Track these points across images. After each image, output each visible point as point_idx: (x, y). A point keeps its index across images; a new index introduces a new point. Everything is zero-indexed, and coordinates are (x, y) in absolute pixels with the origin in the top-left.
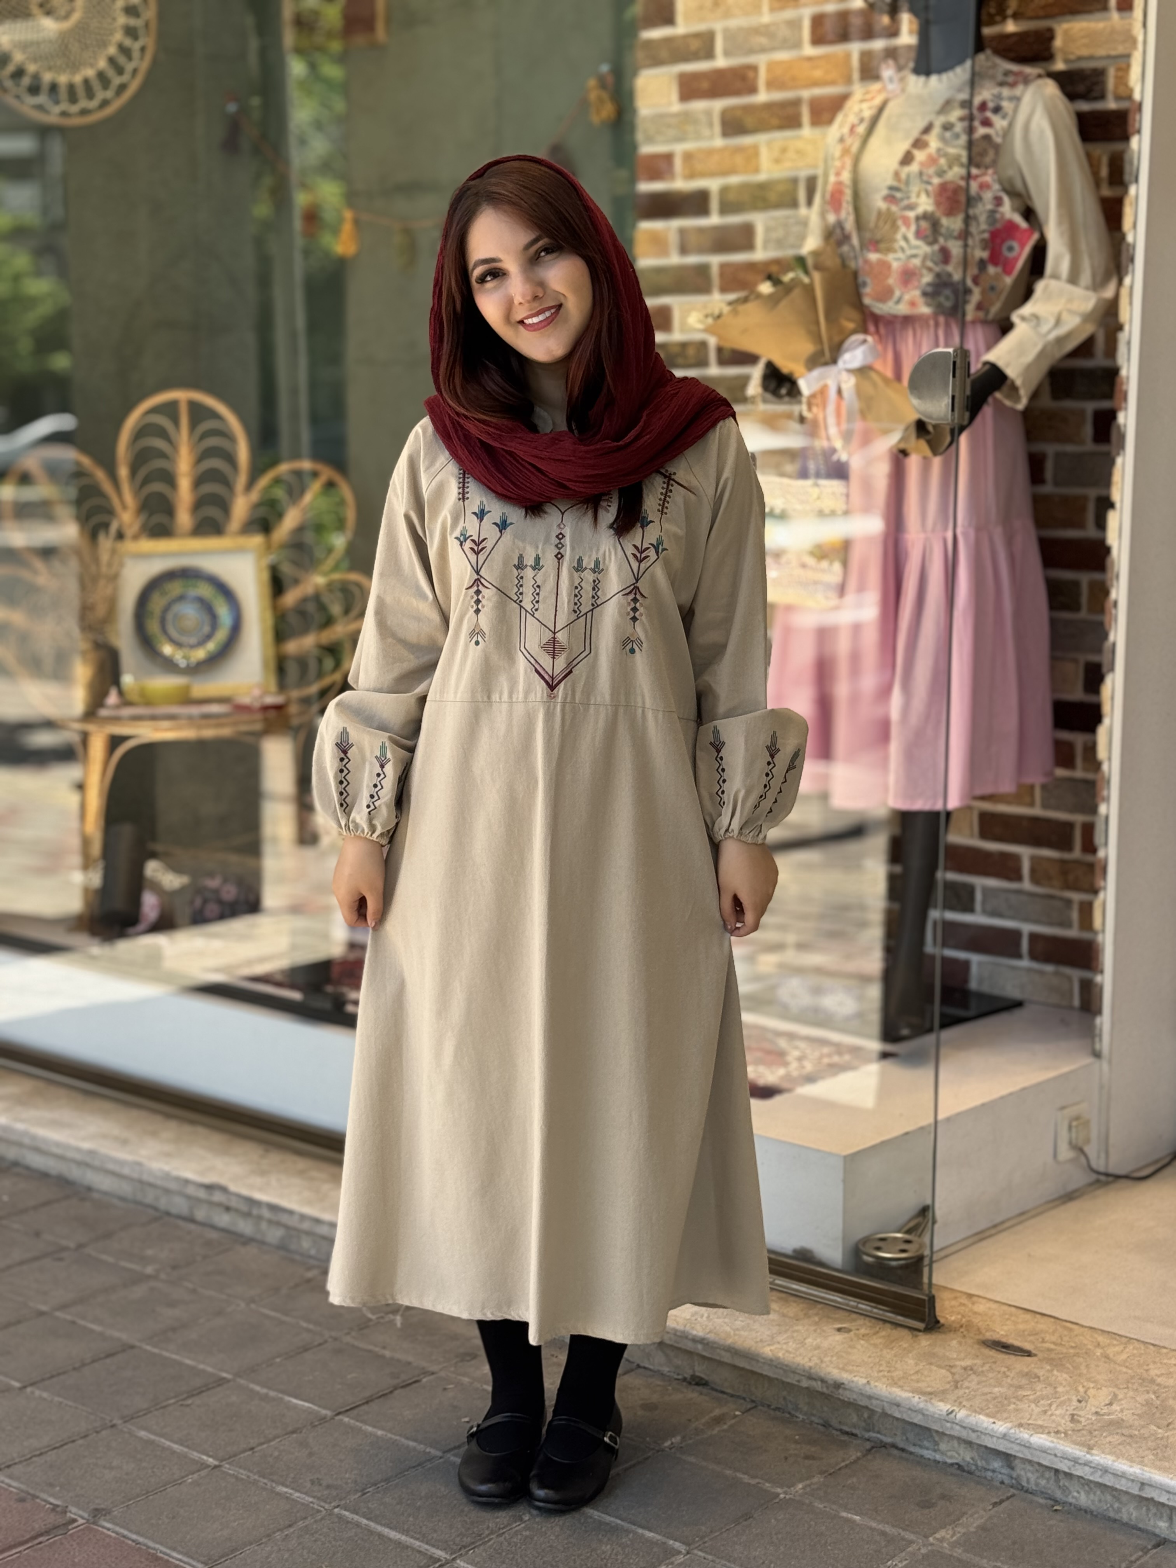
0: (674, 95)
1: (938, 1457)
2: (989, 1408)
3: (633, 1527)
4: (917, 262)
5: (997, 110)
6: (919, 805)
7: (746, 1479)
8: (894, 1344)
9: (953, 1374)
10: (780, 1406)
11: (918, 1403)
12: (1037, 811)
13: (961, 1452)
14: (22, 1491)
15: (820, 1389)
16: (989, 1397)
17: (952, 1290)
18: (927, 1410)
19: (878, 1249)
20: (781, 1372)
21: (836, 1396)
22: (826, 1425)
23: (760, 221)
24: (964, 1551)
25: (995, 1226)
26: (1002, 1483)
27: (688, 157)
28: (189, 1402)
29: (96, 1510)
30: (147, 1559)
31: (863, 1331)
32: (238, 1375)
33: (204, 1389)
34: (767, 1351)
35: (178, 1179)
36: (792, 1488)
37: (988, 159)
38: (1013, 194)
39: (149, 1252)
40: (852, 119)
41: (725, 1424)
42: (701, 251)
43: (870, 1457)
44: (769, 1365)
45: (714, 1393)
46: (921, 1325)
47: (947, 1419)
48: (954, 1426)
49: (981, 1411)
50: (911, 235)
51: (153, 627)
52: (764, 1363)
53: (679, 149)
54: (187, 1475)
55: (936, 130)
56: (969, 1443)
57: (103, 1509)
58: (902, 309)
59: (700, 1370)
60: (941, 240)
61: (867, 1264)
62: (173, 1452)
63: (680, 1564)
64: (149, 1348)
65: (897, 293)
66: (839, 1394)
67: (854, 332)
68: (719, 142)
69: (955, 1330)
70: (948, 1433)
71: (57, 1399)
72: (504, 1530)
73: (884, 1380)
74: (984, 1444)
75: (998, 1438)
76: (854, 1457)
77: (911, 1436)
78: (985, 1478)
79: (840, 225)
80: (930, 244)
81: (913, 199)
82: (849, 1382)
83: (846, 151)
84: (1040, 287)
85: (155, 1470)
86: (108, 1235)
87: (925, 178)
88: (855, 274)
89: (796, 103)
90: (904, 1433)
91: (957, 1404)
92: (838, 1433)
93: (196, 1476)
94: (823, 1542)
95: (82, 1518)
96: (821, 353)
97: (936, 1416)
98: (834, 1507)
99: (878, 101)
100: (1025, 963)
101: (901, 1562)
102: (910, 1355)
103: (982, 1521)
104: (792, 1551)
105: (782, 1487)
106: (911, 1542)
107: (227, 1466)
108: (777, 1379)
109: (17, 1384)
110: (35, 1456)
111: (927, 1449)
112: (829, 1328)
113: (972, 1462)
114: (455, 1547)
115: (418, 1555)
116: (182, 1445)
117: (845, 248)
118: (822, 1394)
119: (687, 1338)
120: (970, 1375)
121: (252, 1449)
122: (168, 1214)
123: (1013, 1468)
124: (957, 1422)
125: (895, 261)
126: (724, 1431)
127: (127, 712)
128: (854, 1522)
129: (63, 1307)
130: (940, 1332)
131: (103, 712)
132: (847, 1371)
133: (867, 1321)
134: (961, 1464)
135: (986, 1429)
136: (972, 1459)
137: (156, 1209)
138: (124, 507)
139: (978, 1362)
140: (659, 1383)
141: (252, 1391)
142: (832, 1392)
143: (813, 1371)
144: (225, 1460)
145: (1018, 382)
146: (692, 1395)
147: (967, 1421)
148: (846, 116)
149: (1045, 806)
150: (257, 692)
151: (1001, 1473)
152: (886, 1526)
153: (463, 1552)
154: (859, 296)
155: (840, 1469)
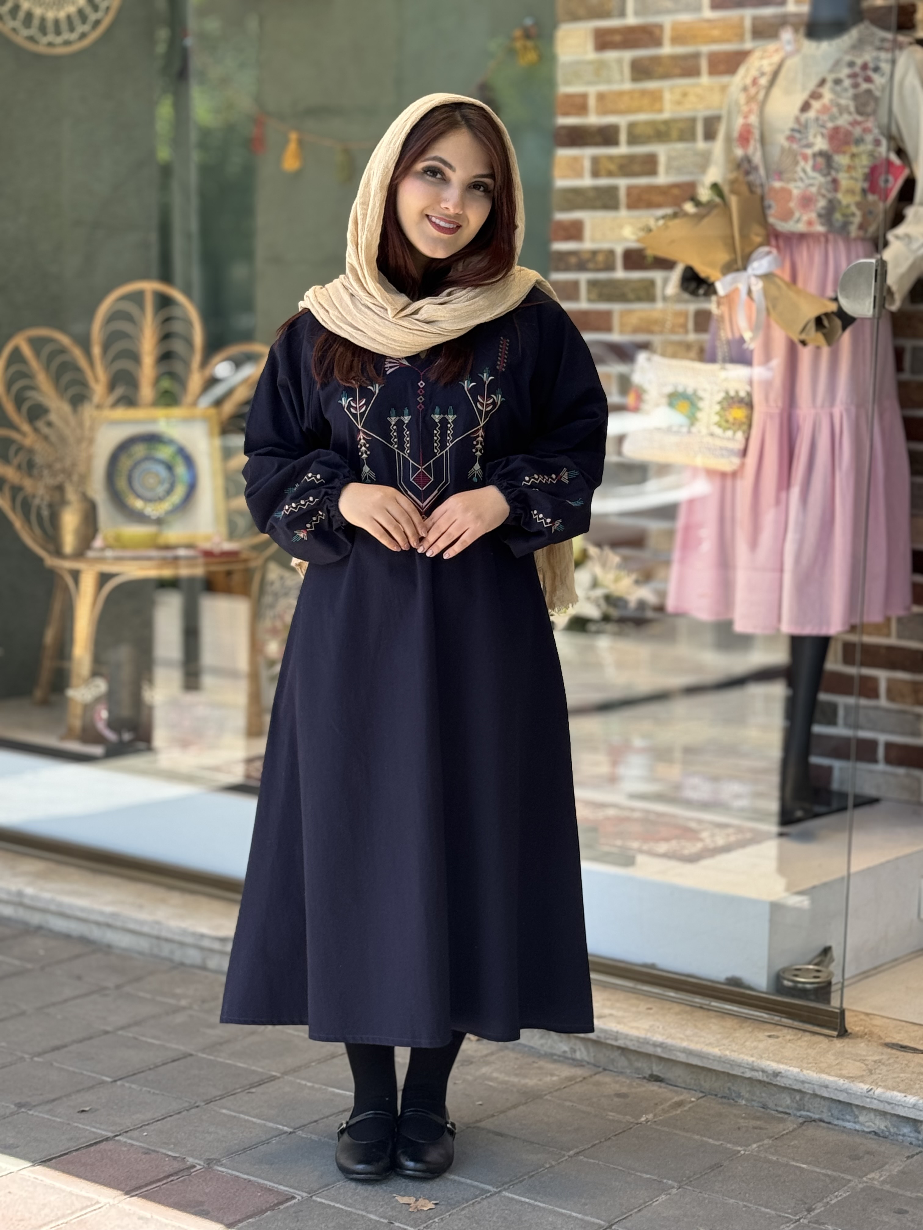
0: (590, 45)
1: (858, 1127)
2: (899, 1087)
3: (633, 1172)
4: (814, 190)
5: (876, 69)
6: (809, 630)
7: (711, 1141)
8: (815, 1046)
9: (867, 1065)
10: (725, 1095)
11: (843, 1084)
12: (893, 641)
13: (877, 1122)
14: (144, 1148)
15: (761, 1078)
16: (898, 1080)
17: (853, 1011)
18: (850, 1090)
19: (796, 976)
20: (729, 1066)
21: (774, 1083)
22: (764, 1107)
23: (662, 151)
24: (892, 1186)
25: (875, 968)
26: (911, 1143)
27: (601, 97)
28: (253, 1090)
29: (209, 1159)
30: (262, 1190)
31: (788, 1037)
32: (285, 1073)
33: (261, 1082)
34: (716, 1051)
35: (194, 934)
36: (749, 1147)
37: (869, 109)
38: (890, 138)
39: (178, 991)
40: (754, 73)
41: (685, 1106)
42: (610, 174)
43: (804, 1127)
44: (718, 1061)
45: (671, 1087)
46: (835, 1033)
47: (867, 1095)
48: (873, 1100)
49: (893, 1089)
50: (809, 168)
51: (122, 484)
52: (714, 1060)
53: (592, 91)
54: (271, 1138)
55: (829, 85)
56: (884, 1114)
57: (215, 1159)
58: (801, 227)
59: (657, 1070)
60: (833, 173)
61: (789, 988)
62: (254, 1123)
63: (676, 1194)
64: (204, 1056)
65: (797, 215)
66: (777, 1081)
67: (761, 245)
68: (628, 86)
69: (861, 1037)
70: (868, 1106)
71: (144, 1089)
72: (533, 1173)
73: (814, 1069)
74: (897, 1113)
75: (909, 1108)
76: (791, 1129)
77: (835, 1112)
78: (897, 1140)
79: (748, 159)
80: (825, 175)
81: (811, 139)
82: (785, 1071)
83: (751, 99)
84: (910, 212)
85: (245, 1134)
86: (138, 979)
87: (820, 122)
88: (762, 198)
89: (696, 56)
90: (830, 1111)
91: (874, 1084)
92: (776, 1112)
93: (277, 1138)
94: (782, 1180)
95: (199, 1165)
96: (735, 261)
97: (858, 1093)
98: (785, 1159)
99: (776, 59)
100: (881, 767)
101: (845, 1193)
102: (830, 1053)
103: (901, 1167)
104: (760, 1186)
105: (741, 1146)
106: (850, 1181)
107: (300, 1132)
108: (723, 1073)
109: (109, 1080)
110: (145, 1125)
111: (849, 1121)
112: (762, 1035)
113: (885, 1129)
114: (499, 1184)
115: (472, 1188)
116: (259, 1118)
117: (751, 178)
118: (760, 1082)
119: (648, 1043)
120: (879, 1066)
121: (316, 1121)
122: (182, 964)
123: (919, 1133)
124: (875, 1097)
125: (796, 190)
126: (685, 1111)
127: (109, 553)
128: (803, 1168)
129: (122, 1028)
130: (850, 1038)
131: (90, 554)
132: (783, 1063)
133: (790, 1030)
134: (877, 1131)
135: (899, 1101)
136: (886, 1127)
137: (171, 960)
138: (97, 380)
139: (885, 1057)
140: (624, 1080)
141: (299, 1084)
142: (771, 1080)
143: (755, 1064)
144: (297, 1128)
145: (894, 288)
146: (654, 1087)
147: (883, 1096)
148: (748, 70)
149: (900, 636)
150: (216, 539)
151: (909, 1137)
152: (828, 1171)
153: (506, 1186)
154: (764, 216)
155: (783, 1135)
